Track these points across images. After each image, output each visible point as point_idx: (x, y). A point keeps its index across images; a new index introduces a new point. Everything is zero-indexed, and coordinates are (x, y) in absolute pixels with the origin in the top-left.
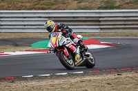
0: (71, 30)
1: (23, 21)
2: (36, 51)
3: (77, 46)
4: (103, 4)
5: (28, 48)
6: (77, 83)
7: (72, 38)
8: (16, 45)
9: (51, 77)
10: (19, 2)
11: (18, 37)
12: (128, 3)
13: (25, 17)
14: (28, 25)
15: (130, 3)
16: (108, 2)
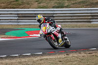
0: (54, 22)
2: (9, 38)
4: (56, 4)
5: (3, 36)
6: (37, 61)
9: (19, 57)
15: (76, 3)
16: (59, 3)
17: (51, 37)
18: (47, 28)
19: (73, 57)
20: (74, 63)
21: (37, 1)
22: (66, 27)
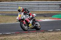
1: (48, 6)
3: (31, 19)
8: (45, 17)
11: (46, 13)
14: (50, 8)
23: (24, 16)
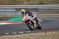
0: (32, 13)
1: (5, 10)
2: (10, 23)
3: (35, 20)
4: (39, 3)
5: (7, 21)
6: (28, 36)
7: (32, 17)
8: (2, 20)
9: (17, 34)
10: (3, 2)
11: (3, 17)
12: (49, 2)
13: (5, 8)
14: (7, 12)
15: (51, 2)
16: (41, 2)
17: (29, 23)
18: (27, 17)
19: (49, 34)
20: (49, 38)
21: (27, 1)
22: (45, 16)
23: (30, 17)
